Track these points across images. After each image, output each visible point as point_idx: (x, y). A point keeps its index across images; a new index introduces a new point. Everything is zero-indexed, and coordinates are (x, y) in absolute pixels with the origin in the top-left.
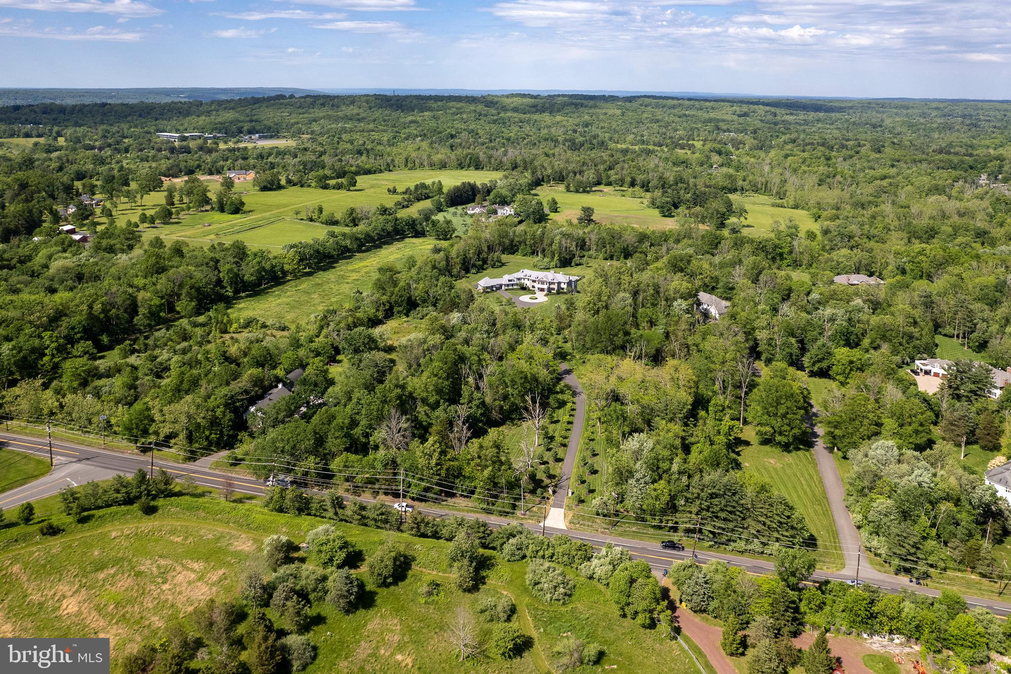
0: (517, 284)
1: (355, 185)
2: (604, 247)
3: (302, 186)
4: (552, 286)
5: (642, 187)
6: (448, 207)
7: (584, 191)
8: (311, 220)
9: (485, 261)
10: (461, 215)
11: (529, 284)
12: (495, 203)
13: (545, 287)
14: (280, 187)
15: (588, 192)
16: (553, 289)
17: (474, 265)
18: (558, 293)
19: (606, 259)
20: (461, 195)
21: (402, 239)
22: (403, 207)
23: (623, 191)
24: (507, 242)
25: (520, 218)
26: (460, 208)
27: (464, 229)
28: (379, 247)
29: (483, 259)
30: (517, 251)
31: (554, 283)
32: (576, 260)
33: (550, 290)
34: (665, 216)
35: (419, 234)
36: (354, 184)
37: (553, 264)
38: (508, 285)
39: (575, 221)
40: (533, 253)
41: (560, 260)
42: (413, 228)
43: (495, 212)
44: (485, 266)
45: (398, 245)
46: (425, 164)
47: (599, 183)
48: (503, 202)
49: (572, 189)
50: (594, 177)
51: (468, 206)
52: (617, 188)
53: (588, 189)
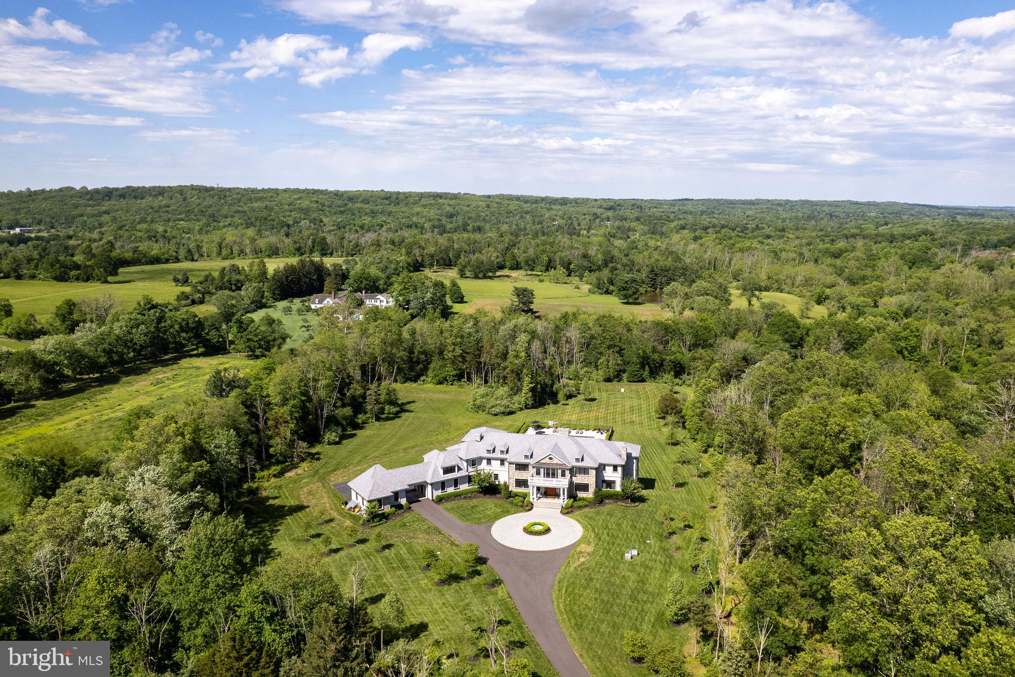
0: (469, 479)
1: (116, 274)
2: (602, 354)
4: (579, 479)
5: (564, 269)
6: (277, 300)
7: (485, 277)
9: (358, 405)
10: (300, 312)
11: (505, 475)
12: (359, 290)
13: (561, 483)
15: (491, 278)
16: (585, 487)
17: (332, 421)
18: (600, 499)
19: (608, 380)
20: (299, 279)
21: (175, 360)
22: (193, 302)
23: (538, 275)
24: (400, 352)
25: (410, 311)
26: (297, 301)
27: (306, 334)
28: (113, 380)
29: (353, 397)
30: (425, 369)
31: (585, 471)
32: (563, 386)
33: (574, 490)
34: (628, 303)
35: (216, 349)
36: (115, 272)
37: (519, 400)
38: (443, 485)
40: (459, 377)
41: (534, 389)
42: (198, 336)
43: (361, 304)
44: (361, 418)
45: (160, 373)
47: (501, 267)
48: (374, 288)
49: (468, 274)
50: (497, 257)
51: (312, 297)
52: (529, 273)
53: (490, 274)
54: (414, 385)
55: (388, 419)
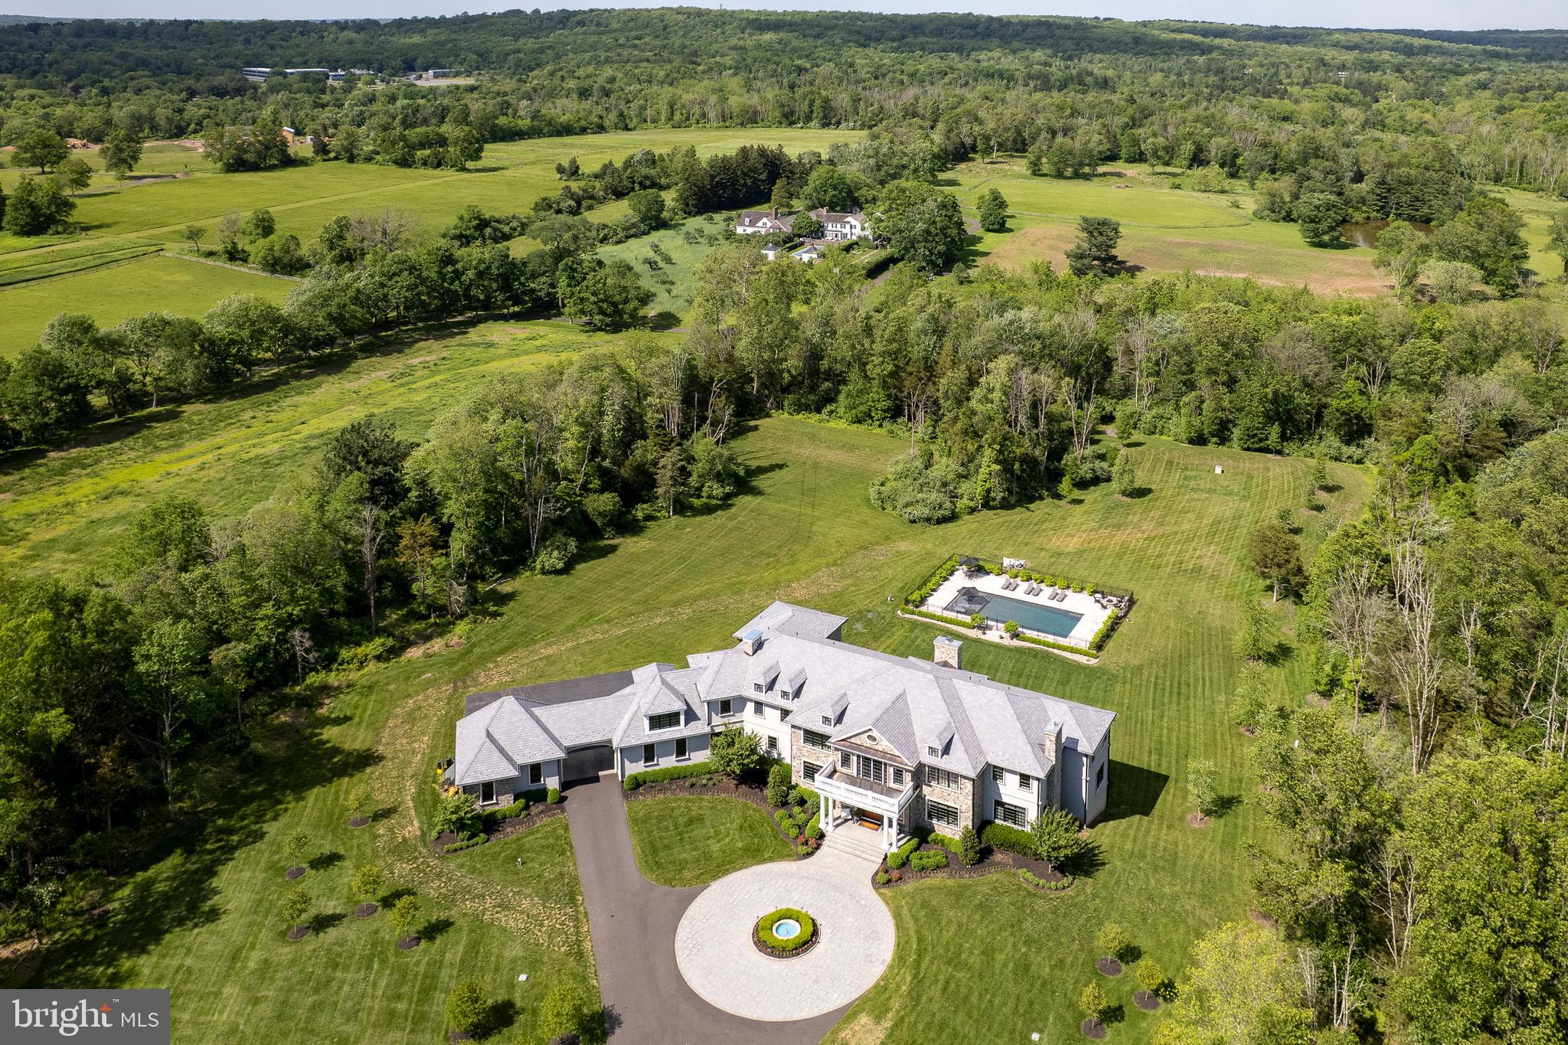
1: (478, 158)
2: (1191, 385)
3: (352, 159)
4: (937, 793)
5: (1222, 166)
7: (1077, 175)
8: (234, 255)
10: (712, 243)
12: (820, 205)
14: (289, 162)
15: (1086, 177)
18: (978, 854)
19: (1199, 440)
23: (1174, 175)
24: (793, 362)
25: (889, 251)
26: (718, 217)
30: (830, 398)
32: (1078, 457)
34: (1322, 246)
36: (476, 155)
37: (972, 490)
39: (1063, 270)
40: (895, 412)
41: (1005, 463)
42: (506, 288)
43: (818, 232)
44: (640, 511)
46: (712, 115)
47: (1112, 157)
48: (847, 201)
49: (1045, 169)
50: (1100, 143)
51: (743, 211)
52: (1160, 169)
53: (1087, 170)
54: (813, 418)
55: (708, 510)
